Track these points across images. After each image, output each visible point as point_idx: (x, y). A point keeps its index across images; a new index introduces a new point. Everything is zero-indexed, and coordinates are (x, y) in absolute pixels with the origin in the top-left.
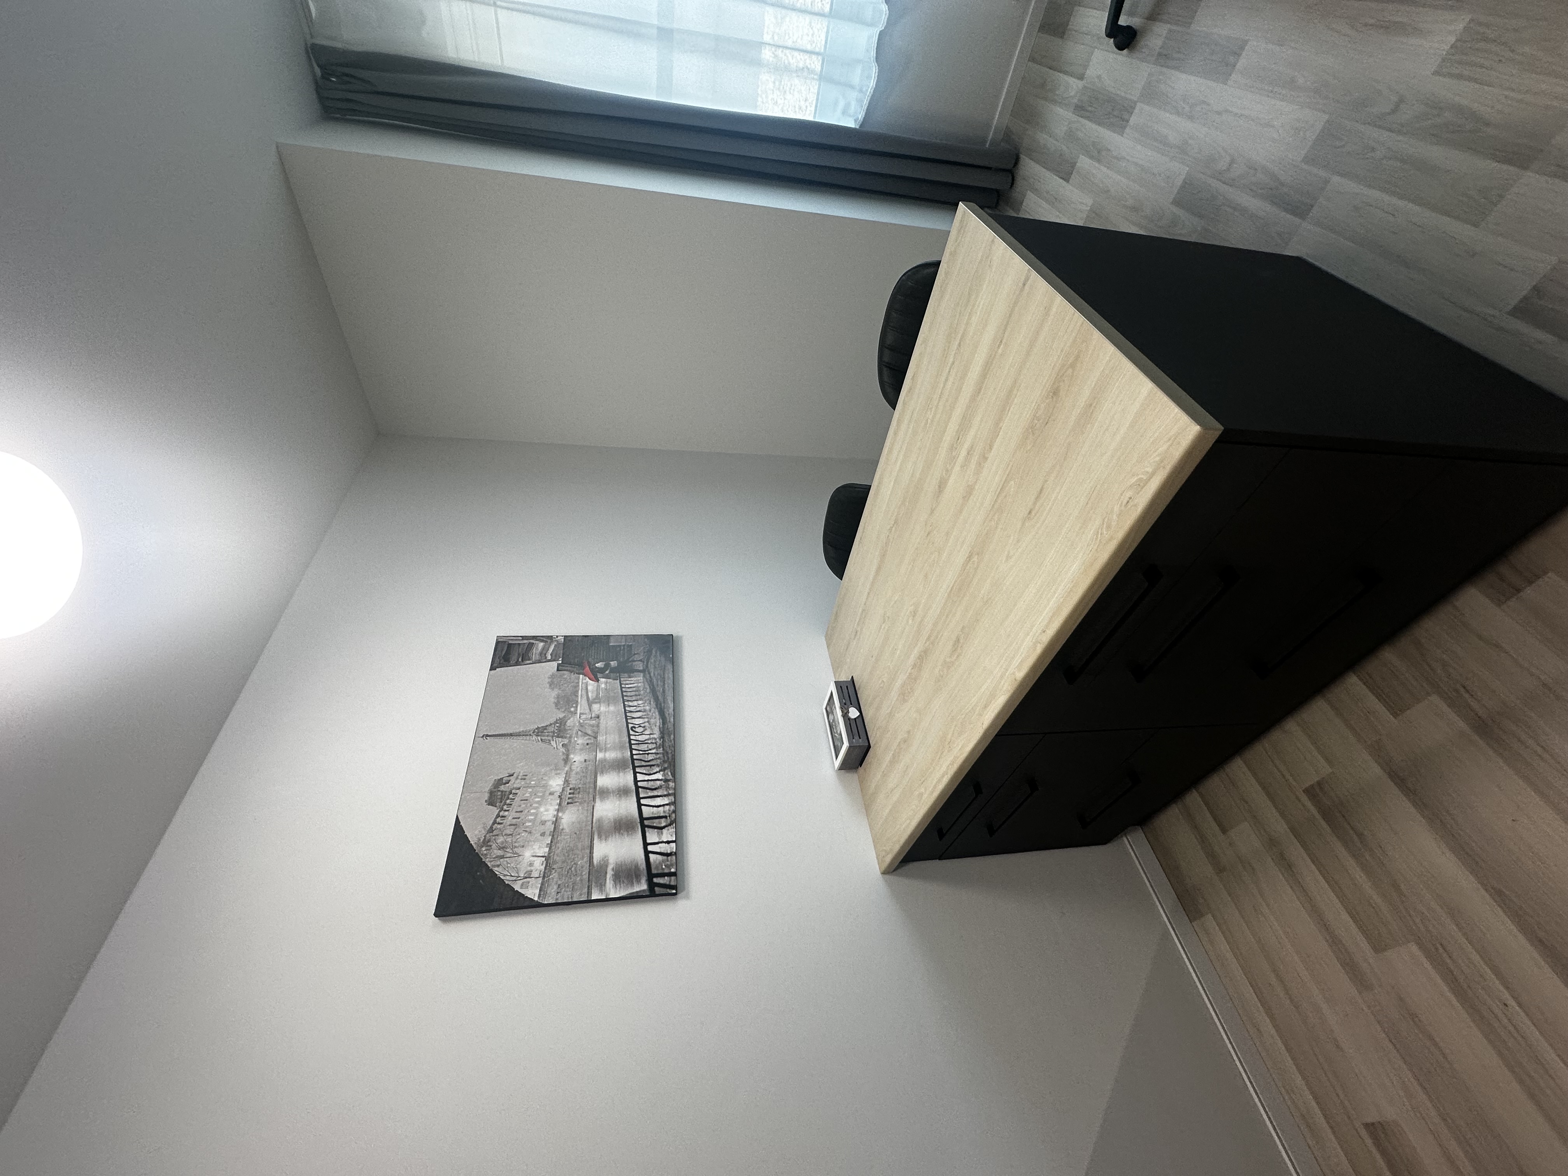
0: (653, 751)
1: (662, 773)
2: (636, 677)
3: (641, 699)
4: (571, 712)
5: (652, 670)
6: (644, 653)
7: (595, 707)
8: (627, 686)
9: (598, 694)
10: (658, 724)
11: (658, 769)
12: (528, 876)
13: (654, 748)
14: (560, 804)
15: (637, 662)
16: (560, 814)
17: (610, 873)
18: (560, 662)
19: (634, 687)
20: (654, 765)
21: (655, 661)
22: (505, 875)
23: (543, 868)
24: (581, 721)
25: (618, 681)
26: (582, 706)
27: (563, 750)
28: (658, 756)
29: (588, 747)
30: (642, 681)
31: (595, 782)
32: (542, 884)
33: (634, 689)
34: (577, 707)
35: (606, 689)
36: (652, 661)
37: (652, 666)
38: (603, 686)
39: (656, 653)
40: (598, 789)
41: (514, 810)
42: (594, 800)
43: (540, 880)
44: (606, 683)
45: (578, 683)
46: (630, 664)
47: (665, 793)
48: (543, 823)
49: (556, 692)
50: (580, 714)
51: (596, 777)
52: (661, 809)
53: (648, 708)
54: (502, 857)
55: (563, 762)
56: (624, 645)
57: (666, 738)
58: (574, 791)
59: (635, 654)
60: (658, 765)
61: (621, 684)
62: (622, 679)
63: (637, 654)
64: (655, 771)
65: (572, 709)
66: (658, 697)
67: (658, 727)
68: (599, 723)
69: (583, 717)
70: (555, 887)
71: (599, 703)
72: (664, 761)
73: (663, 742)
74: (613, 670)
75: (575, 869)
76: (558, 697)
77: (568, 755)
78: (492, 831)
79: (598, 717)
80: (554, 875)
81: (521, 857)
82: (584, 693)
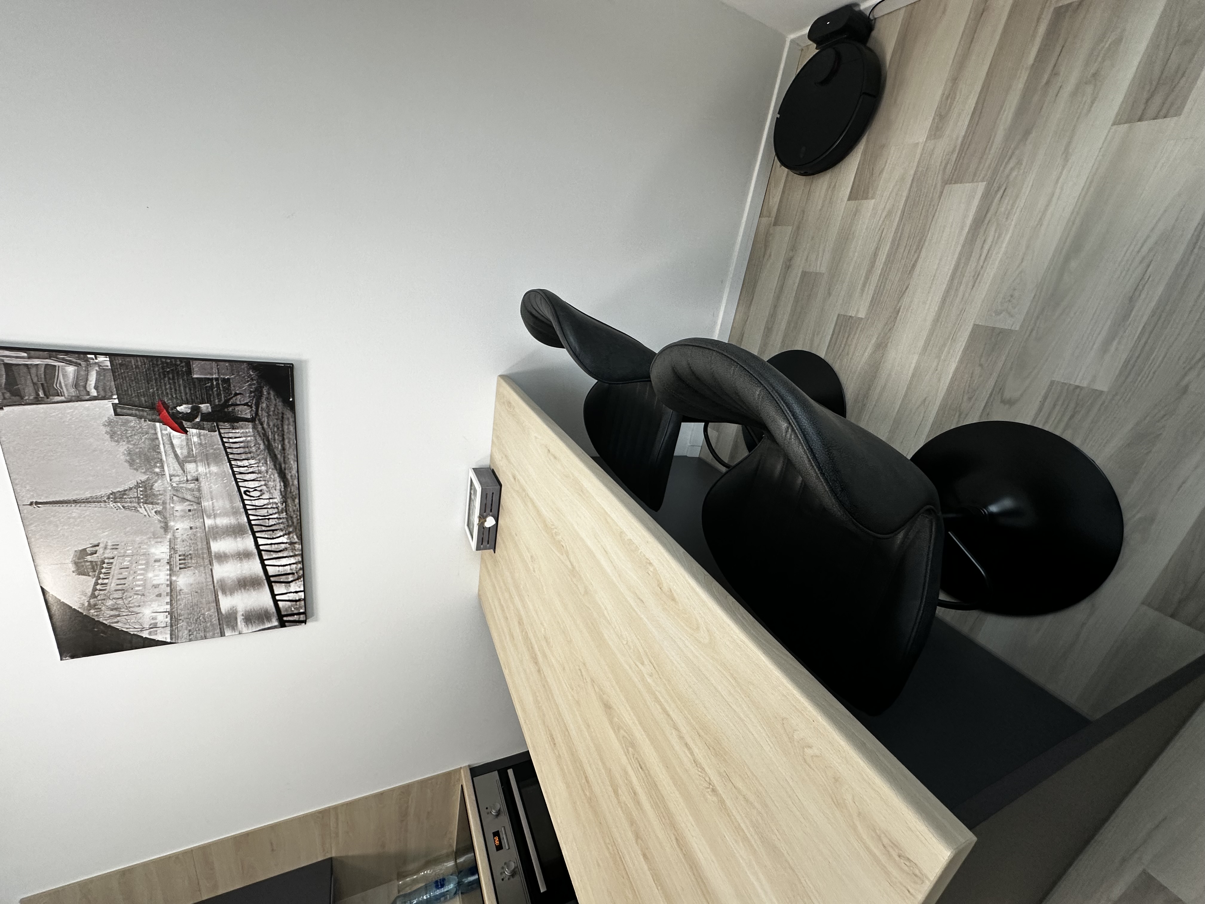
0: (275, 516)
1: (286, 536)
2: (242, 428)
3: (253, 458)
4: (157, 474)
5: (265, 419)
6: (251, 392)
7: (190, 467)
8: (231, 440)
9: (190, 450)
10: (278, 488)
11: (281, 534)
12: (154, 626)
13: (276, 513)
14: (171, 570)
15: (240, 408)
16: (174, 578)
17: (240, 619)
18: (116, 401)
19: (241, 442)
20: (276, 530)
21: (267, 406)
22: (127, 628)
23: (168, 620)
24: (175, 485)
25: (217, 433)
26: (170, 466)
27: (158, 517)
28: (281, 521)
29: (190, 513)
30: (252, 434)
31: (209, 548)
32: (172, 631)
33: (242, 444)
34: (162, 467)
35: (201, 444)
36: (264, 405)
37: (265, 414)
38: (195, 439)
39: (269, 394)
40: (213, 554)
41: (115, 578)
42: (211, 563)
43: (169, 628)
44: (199, 436)
45: (156, 434)
46: (230, 409)
47: (291, 554)
48: (156, 586)
49: (123, 447)
50: (171, 476)
51: (208, 543)
52: (288, 567)
53: (263, 469)
54: (119, 616)
55: (162, 531)
56: (217, 379)
57: (289, 501)
58: (184, 557)
59: (236, 394)
60: (281, 530)
61: (222, 438)
62: (222, 431)
63: (240, 394)
64: (278, 535)
65: (157, 470)
66: (275, 455)
67: (278, 491)
68: (199, 487)
69: (176, 479)
70: (186, 632)
71: (195, 462)
72: (288, 526)
73: (285, 507)
74: (206, 417)
75: (203, 618)
76: (130, 453)
77: (166, 524)
78: (96, 597)
79: (197, 480)
80: (182, 624)
81: (140, 615)
82: (168, 447)
